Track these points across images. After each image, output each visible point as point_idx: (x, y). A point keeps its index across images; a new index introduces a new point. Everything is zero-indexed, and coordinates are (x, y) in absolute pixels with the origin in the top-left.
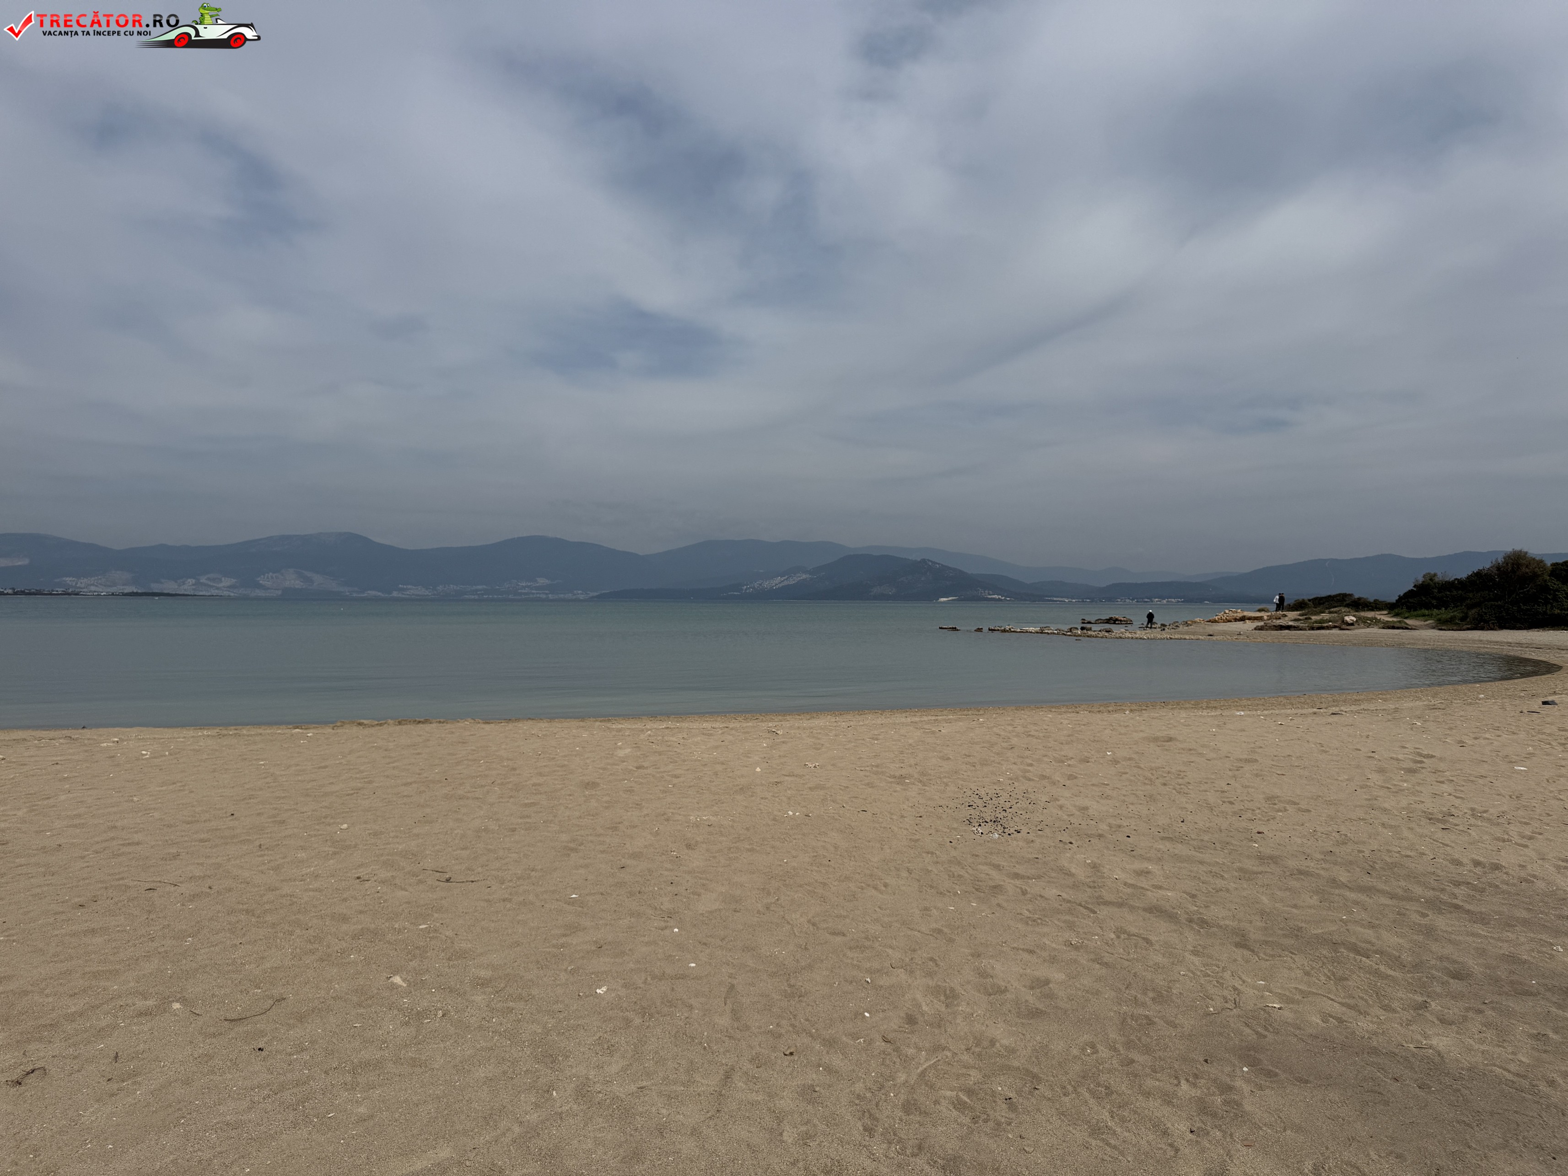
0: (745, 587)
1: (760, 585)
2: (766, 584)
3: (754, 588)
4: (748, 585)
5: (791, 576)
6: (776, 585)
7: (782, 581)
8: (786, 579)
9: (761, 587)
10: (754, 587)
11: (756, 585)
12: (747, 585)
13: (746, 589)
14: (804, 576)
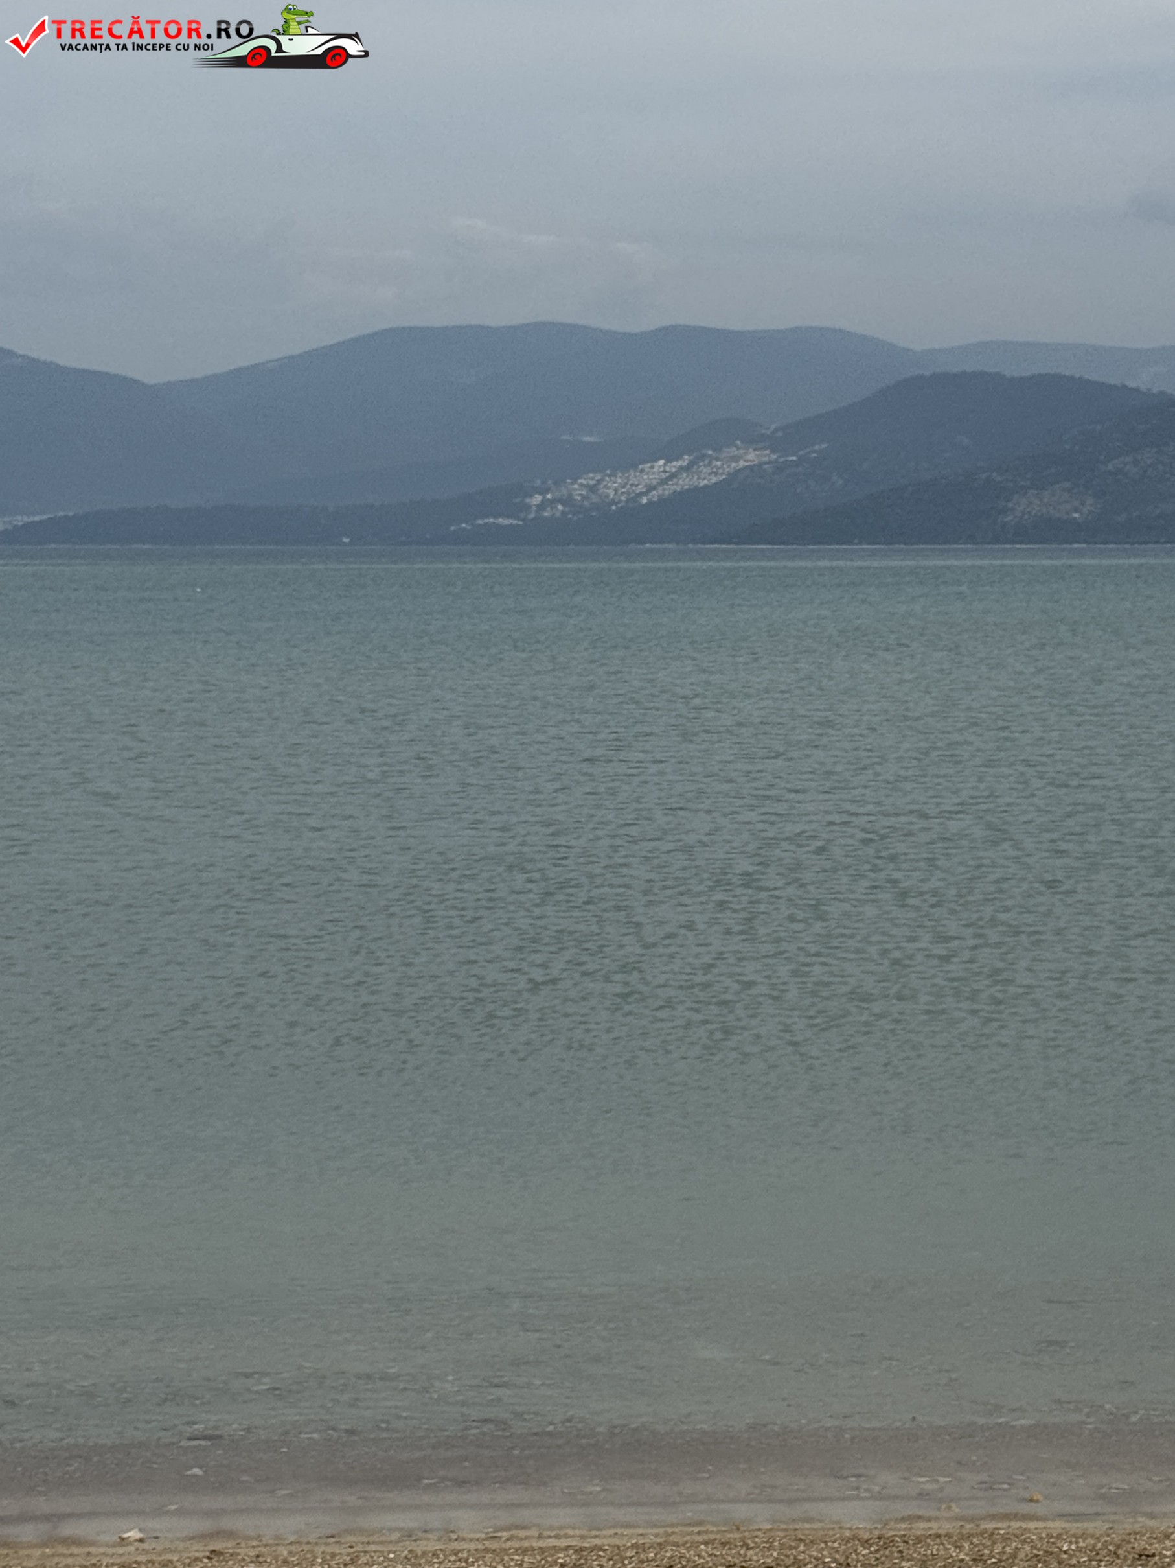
0: (538, 499)
1: (592, 489)
2: (614, 487)
3: (567, 501)
4: (548, 491)
5: (704, 456)
6: (650, 488)
7: (673, 476)
8: (687, 469)
9: (594, 498)
10: (570, 496)
11: (577, 490)
12: (543, 492)
13: (541, 507)
14: (752, 457)
